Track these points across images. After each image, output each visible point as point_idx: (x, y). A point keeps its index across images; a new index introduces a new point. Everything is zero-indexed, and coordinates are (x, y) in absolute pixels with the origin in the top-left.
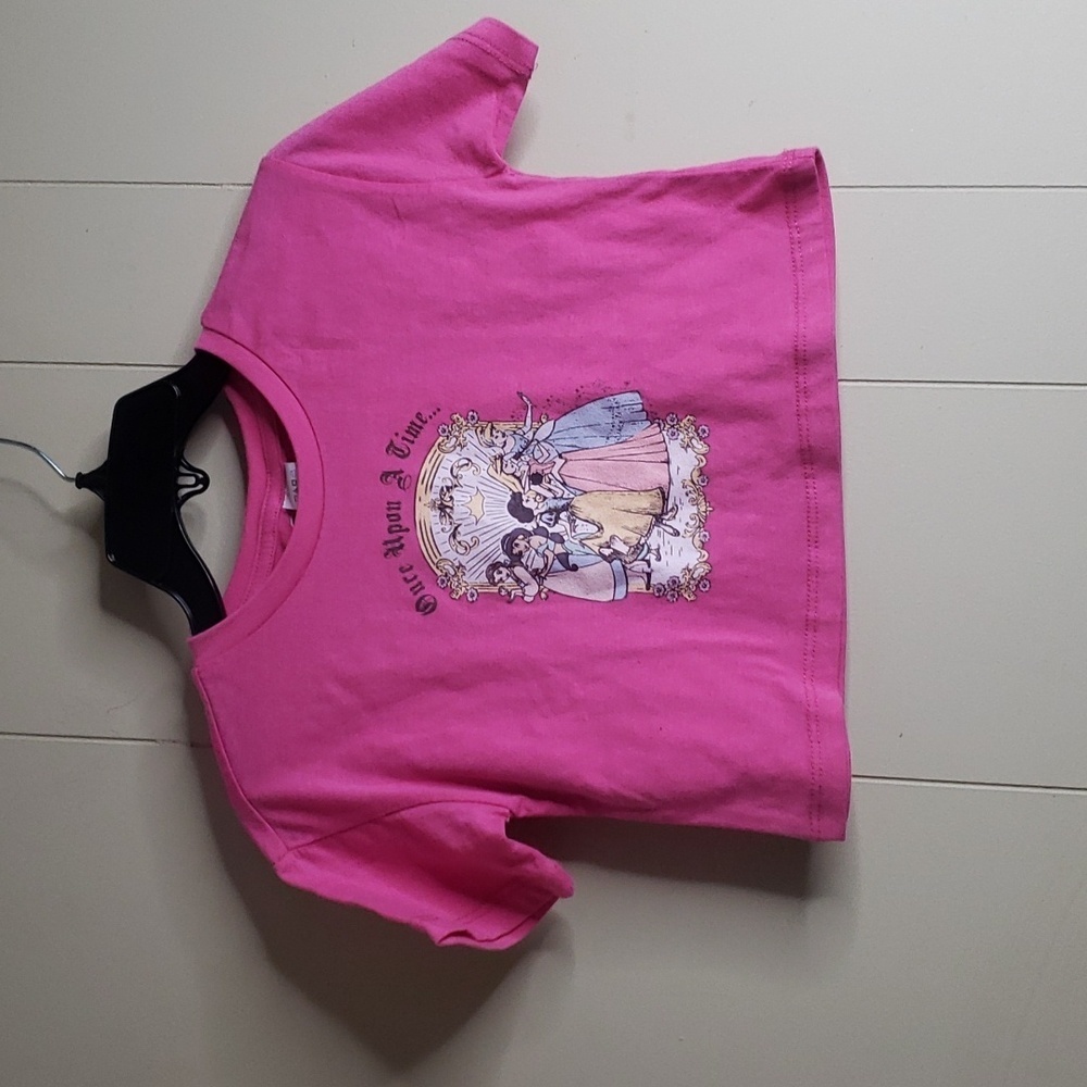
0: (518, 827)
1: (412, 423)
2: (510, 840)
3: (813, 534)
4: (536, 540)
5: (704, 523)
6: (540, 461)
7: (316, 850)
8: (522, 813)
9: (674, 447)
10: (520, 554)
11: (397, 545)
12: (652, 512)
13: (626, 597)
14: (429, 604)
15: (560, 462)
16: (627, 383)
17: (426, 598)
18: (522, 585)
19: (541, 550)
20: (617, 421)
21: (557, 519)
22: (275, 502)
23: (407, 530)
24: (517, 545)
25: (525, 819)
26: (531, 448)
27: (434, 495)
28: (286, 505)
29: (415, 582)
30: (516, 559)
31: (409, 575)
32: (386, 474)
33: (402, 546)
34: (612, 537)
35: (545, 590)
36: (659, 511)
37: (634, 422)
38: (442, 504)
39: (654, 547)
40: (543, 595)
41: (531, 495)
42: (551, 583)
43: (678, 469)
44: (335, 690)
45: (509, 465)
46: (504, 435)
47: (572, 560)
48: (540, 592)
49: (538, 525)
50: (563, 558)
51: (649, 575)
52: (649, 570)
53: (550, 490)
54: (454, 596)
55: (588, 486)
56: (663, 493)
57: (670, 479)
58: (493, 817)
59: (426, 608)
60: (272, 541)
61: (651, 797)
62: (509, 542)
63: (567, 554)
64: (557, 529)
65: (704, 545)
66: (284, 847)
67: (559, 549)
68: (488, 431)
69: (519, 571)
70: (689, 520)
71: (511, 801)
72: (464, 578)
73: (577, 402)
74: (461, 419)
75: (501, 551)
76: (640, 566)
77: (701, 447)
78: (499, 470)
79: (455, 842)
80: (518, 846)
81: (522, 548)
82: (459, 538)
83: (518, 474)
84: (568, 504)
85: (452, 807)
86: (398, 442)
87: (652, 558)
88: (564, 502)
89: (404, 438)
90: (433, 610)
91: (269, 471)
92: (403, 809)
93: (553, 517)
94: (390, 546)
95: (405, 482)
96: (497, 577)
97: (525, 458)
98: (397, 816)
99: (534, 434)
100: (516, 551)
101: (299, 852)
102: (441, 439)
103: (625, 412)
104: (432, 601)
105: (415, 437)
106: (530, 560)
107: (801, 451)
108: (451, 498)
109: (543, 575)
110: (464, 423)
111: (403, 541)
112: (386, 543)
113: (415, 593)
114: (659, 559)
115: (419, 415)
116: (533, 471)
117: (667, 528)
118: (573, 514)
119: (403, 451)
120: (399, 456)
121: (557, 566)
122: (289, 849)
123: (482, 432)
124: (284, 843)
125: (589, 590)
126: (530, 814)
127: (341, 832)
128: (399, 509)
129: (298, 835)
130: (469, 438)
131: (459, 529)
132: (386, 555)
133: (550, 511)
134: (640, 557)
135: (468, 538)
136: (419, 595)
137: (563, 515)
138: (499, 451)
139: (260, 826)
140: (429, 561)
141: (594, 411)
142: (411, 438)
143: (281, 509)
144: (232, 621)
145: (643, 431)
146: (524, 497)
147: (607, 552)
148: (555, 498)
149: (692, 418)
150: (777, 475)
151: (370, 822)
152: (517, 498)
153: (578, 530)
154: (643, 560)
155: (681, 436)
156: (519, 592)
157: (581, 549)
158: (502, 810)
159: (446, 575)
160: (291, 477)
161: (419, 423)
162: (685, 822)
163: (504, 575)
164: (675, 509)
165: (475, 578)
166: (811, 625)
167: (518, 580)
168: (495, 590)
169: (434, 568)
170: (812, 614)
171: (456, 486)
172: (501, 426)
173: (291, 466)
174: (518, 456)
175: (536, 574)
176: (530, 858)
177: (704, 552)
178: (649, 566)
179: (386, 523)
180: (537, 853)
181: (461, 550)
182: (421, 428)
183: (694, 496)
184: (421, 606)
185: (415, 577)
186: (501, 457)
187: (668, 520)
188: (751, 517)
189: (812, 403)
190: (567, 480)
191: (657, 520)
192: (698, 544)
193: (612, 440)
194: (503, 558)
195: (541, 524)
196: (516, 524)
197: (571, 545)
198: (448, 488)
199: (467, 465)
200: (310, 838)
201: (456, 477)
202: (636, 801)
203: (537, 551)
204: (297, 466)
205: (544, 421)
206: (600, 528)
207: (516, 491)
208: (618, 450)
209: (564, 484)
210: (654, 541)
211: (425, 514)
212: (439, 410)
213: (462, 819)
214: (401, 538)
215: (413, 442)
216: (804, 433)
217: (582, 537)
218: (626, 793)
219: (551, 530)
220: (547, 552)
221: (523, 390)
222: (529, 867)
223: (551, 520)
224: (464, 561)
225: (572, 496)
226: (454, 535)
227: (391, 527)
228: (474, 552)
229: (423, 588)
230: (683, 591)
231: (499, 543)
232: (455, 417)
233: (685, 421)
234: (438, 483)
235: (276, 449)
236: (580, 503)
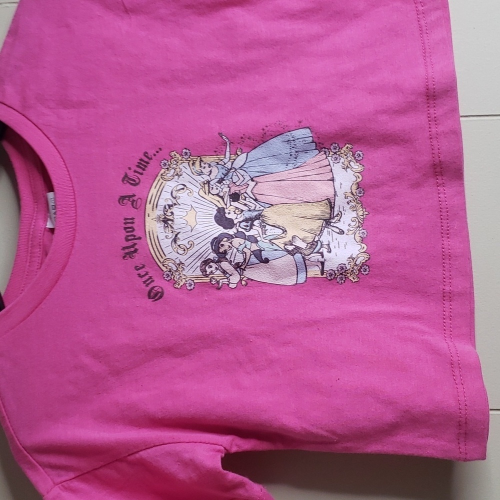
0: (230, 460)
1: (141, 160)
2: (225, 471)
3: (445, 228)
4: (237, 241)
5: (362, 223)
6: (237, 184)
7: (76, 484)
8: (234, 449)
9: (337, 168)
10: (225, 253)
11: (132, 249)
12: (322, 217)
13: (306, 281)
14: (158, 292)
15: (252, 184)
16: (300, 122)
17: (156, 289)
18: (228, 275)
19: (241, 248)
20: (293, 151)
21: (252, 225)
22: (41, 223)
23: (140, 238)
24: (222, 245)
25: (236, 453)
26: (230, 174)
27: (159, 212)
28: (49, 225)
29: (147, 277)
30: (222, 256)
31: (142, 272)
32: (123, 198)
33: (136, 251)
34: (294, 237)
35: (245, 279)
36: (327, 217)
37: (306, 151)
38: (165, 218)
39: (325, 243)
40: (243, 283)
41: (232, 209)
42: (249, 273)
43: (341, 184)
44: (87, 360)
45: (215, 188)
46: (210, 166)
47: (264, 255)
48: (241, 280)
49: (238, 231)
50: (258, 254)
51: (323, 263)
52: (322, 260)
53: (245, 205)
54: (176, 286)
55: (273, 200)
56: (330, 203)
57: (335, 192)
58: (212, 453)
59: (156, 295)
60: (38, 251)
61: (334, 433)
62: (216, 243)
63: (260, 251)
64: (252, 233)
65: (363, 240)
66: (51, 483)
67: (254, 247)
68: (198, 163)
69: (225, 265)
70: (351, 222)
71: (225, 441)
72: (184, 272)
73: (263, 138)
74: (178, 155)
75: (211, 250)
76: (315, 257)
77: (357, 167)
78: (207, 192)
79: (182, 474)
80: (232, 476)
81: (226, 247)
82: (179, 243)
83: (221, 194)
84: (260, 215)
85: (178, 447)
86: (131, 174)
87: (324, 250)
88: (256, 213)
89: (135, 171)
90: (161, 297)
91: (36, 200)
92: (141, 451)
93: (249, 224)
94: (127, 251)
95: (136, 203)
96: (209, 270)
97: (227, 182)
98: (137, 455)
99: (232, 163)
100: (221, 250)
101: (62, 486)
102: (163, 171)
103: (299, 144)
104: (160, 290)
105: (144, 170)
106: (233, 256)
107: (434, 166)
108: (172, 213)
109: (243, 267)
110: (180, 158)
111: (136, 247)
112: (124, 248)
113: (147, 285)
114: (330, 251)
115: (145, 154)
116: (232, 191)
117: (334, 229)
118: (263, 221)
119: (134, 181)
120: (132, 184)
121: (254, 259)
122: (56, 484)
123: (193, 164)
124: (52, 480)
125: (279, 277)
126: (240, 450)
127: (96, 469)
128: (133, 223)
129: (63, 473)
130: (184, 169)
131: (178, 236)
132: (124, 257)
133: (246, 220)
134: (315, 251)
135: (185, 242)
136: (151, 286)
137: (256, 223)
138: (207, 178)
139: (32, 467)
140: (157, 260)
141: (276, 144)
142: (140, 171)
143: (45, 228)
144: (8, 312)
145: (314, 158)
146: (226, 211)
147: (290, 248)
148: (250, 210)
149: (349, 146)
150: (416, 185)
151: (116, 460)
152: (221, 212)
153: (268, 233)
154: (318, 252)
155: (342, 160)
156: (225, 281)
157: (271, 246)
158: (218, 447)
159: (170, 271)
160: (51, 203)
161: (146, 159)
162: (360, 451)
163: (213, 269)
164: (340, 214)
165: (192, 272)
166: (448, 296)
167: (224, 272)
168: (207, 280)
169: (161, 265)
170: (447, 288)
171: (175, 204)
172: (207, 159)
173: (51, 195)
174: (221, 181)
175: (238, 266)
176: (241, 485)
177: (363, 245)
178: (323, 257)
179: (123, 234)
180: (246, 479)
181: (181, 251)
182: (148, 163)
183: (353, 204)
184: (152, 294)
185: (147, 274)
186: (208, 182)
187: (334, 223)
188: (397, 218)
189: (441, 128)
190: (259, 197)
191: (327, 224)
192: (358, 239)
193: (291, 166)
194: (213, 256)
195: (240, 230)
196: (220, 230)
197: (264, 244)
198: (170, 206)
199: (183, 189)
200: (72, 475)
201: (175, 198)
202: (322, 436)
203: (237, 249)
204: (55, 194)
205: (239, 153)
206: (285, 231)
207: (220, 206)
208: (296, 173)
209: (256, 200)
210: (325, 238)
211: (153, 226)
212: (160, 149)
213: (187, 456)
214: (135, 244)
215: (142, 174)
216: (436, 151)
217: (271, 237)
218: (314, 430)
219: (247, 234)
220: (245, 250)
221: (223, 131)
222: (241, 492)
223: (248, 226)
224: (183, 258)
225: (262, 208)
226: (175, 241)
227: (128, 236)
228: (190, 252)
229: (153, 281)
230: (349, 275)
231: (209, 245)
232: (173, 154)
233: (344, 149)
234: (162, 203)
235: (40, 184)
236: (268, 213)
